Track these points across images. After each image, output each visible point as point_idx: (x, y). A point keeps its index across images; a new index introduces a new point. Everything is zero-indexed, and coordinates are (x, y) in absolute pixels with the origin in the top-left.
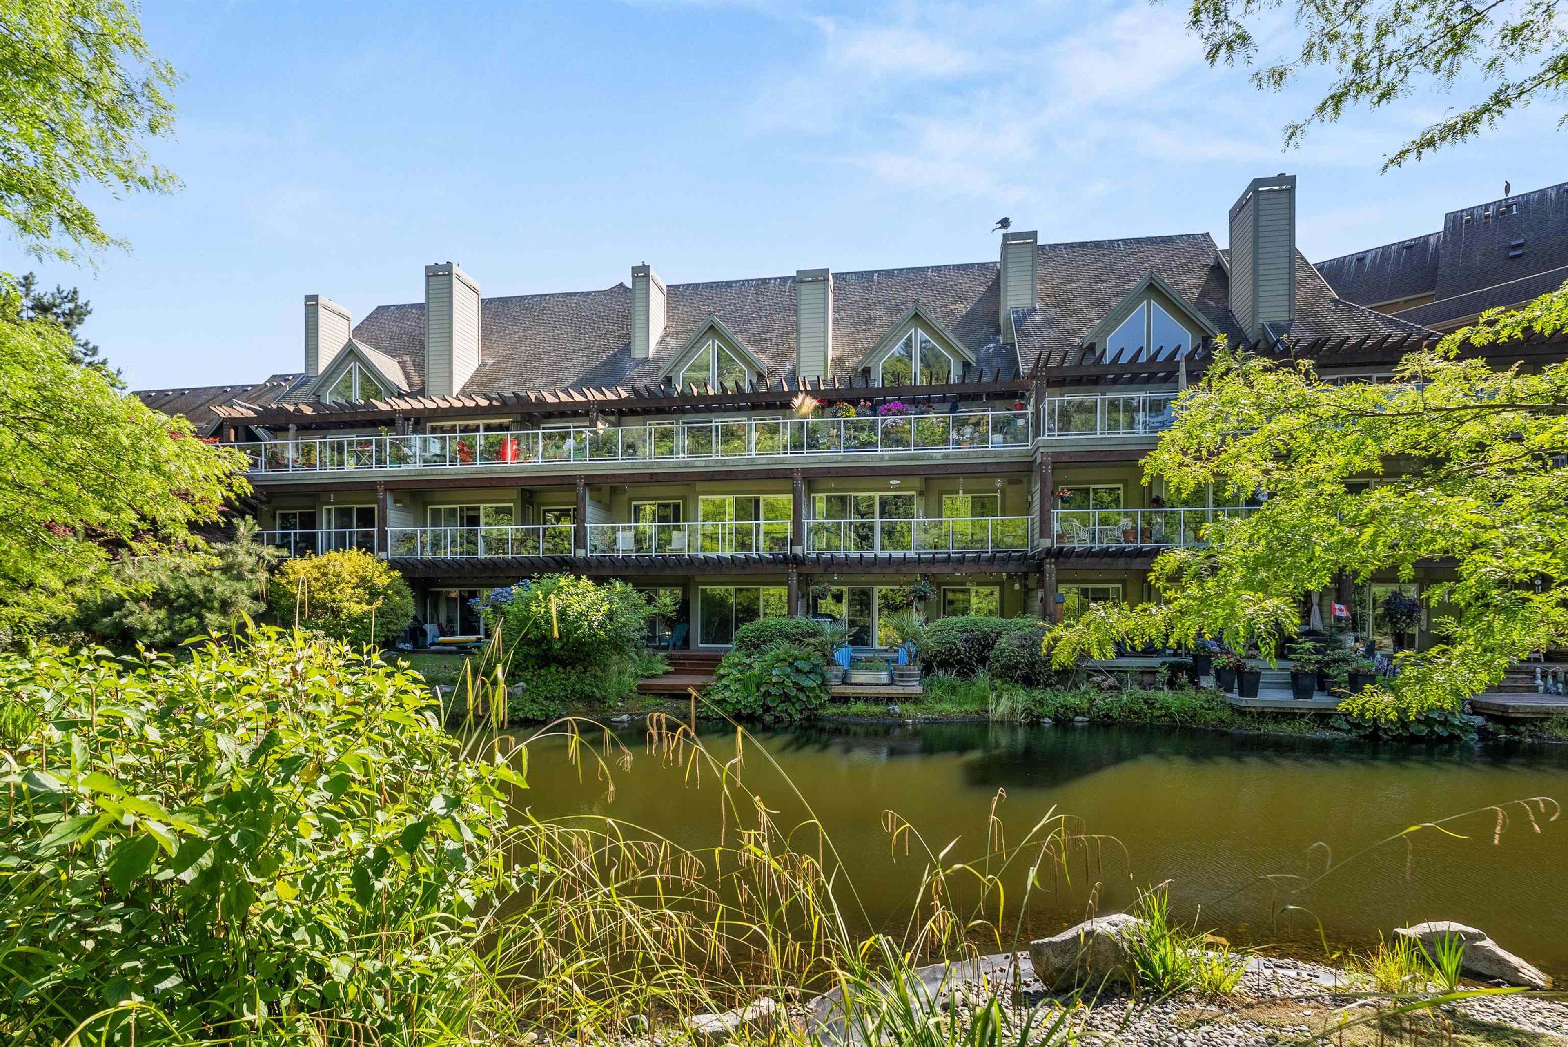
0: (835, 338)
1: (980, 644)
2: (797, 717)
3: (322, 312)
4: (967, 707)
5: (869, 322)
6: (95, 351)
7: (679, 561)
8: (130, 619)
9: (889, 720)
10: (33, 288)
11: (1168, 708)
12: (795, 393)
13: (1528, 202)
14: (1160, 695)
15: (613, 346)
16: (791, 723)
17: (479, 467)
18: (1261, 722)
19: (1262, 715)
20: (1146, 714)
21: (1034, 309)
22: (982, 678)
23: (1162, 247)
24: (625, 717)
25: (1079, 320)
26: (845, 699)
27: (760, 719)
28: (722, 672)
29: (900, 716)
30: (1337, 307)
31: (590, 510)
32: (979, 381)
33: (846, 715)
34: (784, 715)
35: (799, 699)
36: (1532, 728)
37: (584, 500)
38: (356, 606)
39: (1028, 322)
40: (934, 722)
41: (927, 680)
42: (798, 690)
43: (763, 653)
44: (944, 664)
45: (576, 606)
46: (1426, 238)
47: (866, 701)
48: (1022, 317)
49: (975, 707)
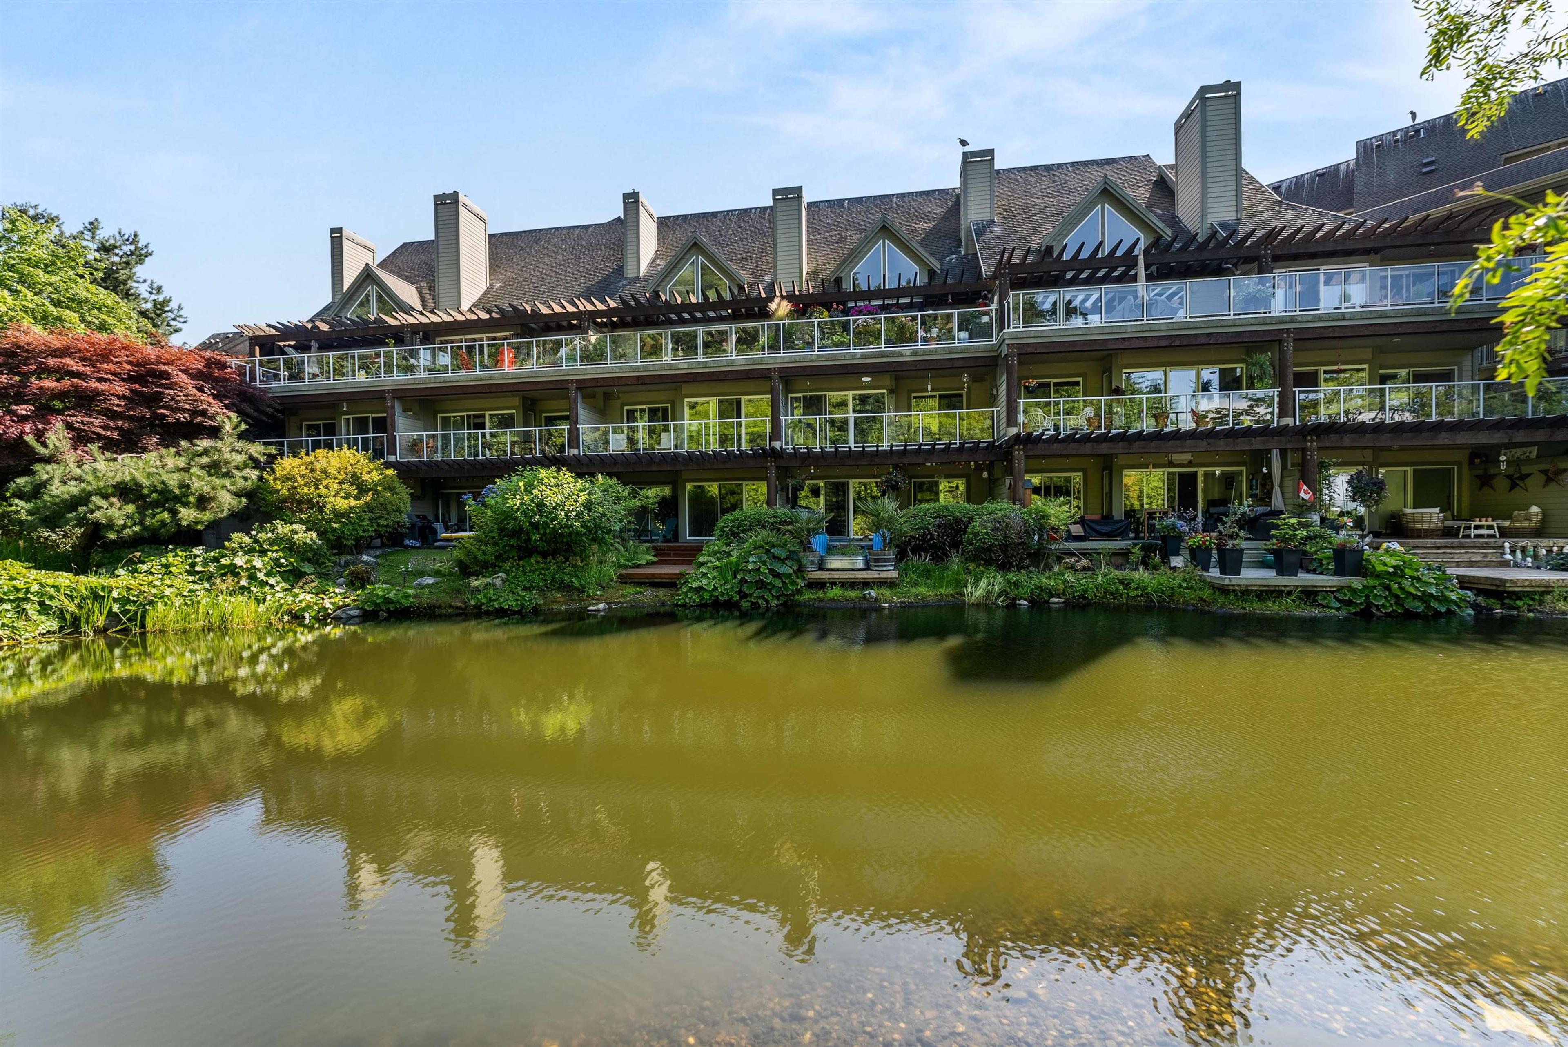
0: (810, 256)
1: (952, 529)
2: (774, 603)
3: (346, 243)
4: (942, 591)
5: (840, 240)
6: (159, 290)
7: (665, 457)
8: (98, 514)
9: (865, 605)
10: (98, 232)
11: (1145, 588)
12: (771, 299)
13: (1434, 126)
14: (1136, 575)
15: (609, 267)
16: (768, 609)
17: (478, 374)
18: (1245, 601)
19: (1245, 593)
20: (1121, 595)
21: (993, 222)
22: (955, 561)
23: (1107, 167)
24: (601, 606)
25: (1035, 229)
26: (821, 585)
27: (736, 605)
28: (701, 559)
29: (876, 600)
30: (1280, 207)
31: (582, 413)
32: (945, 282)
33: (822, 600)
34: (760, 601)
35: (774, 586)
36: (1531, 602)
37: (576, 402)
38: (343, 501)
39: (988, 232)
40: (910, 606)
41: (902, 565)
42: (774, 576)
43: (742, 541)
44: (918, 550)
45: (553, 497)
46: (1336, 167)
47: (842, 586)
48: (982, 229)
49: (950, 591)
